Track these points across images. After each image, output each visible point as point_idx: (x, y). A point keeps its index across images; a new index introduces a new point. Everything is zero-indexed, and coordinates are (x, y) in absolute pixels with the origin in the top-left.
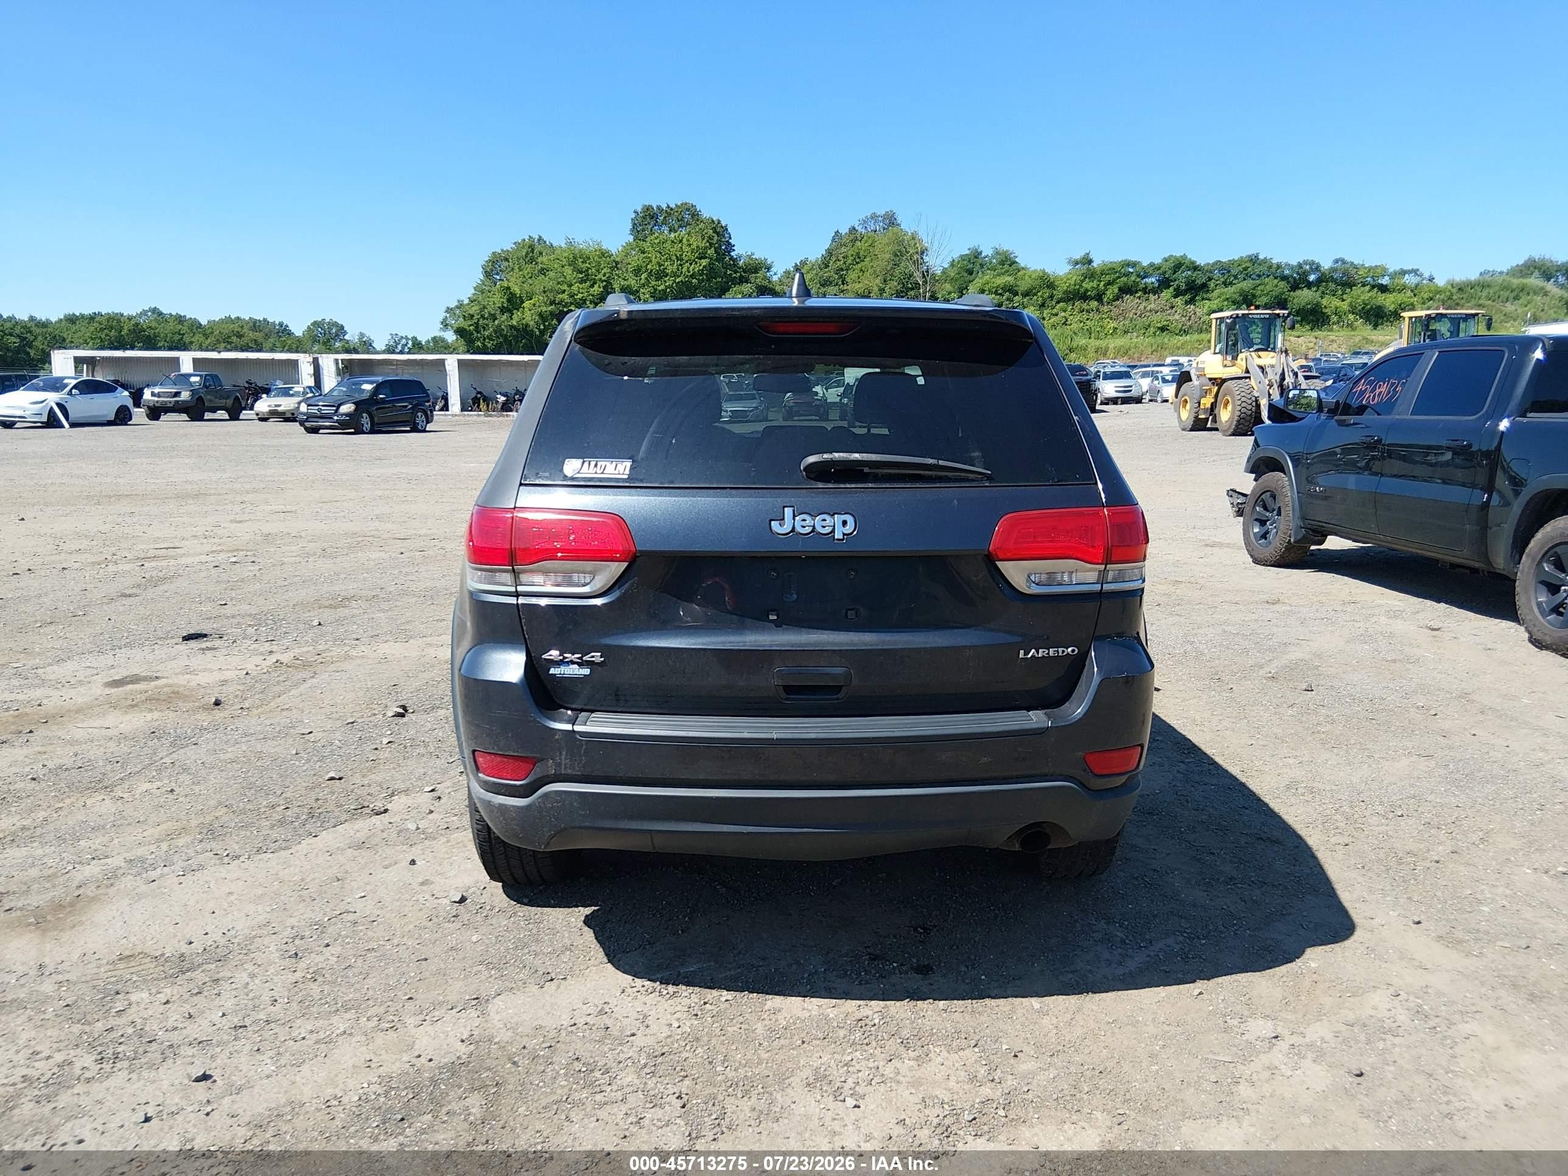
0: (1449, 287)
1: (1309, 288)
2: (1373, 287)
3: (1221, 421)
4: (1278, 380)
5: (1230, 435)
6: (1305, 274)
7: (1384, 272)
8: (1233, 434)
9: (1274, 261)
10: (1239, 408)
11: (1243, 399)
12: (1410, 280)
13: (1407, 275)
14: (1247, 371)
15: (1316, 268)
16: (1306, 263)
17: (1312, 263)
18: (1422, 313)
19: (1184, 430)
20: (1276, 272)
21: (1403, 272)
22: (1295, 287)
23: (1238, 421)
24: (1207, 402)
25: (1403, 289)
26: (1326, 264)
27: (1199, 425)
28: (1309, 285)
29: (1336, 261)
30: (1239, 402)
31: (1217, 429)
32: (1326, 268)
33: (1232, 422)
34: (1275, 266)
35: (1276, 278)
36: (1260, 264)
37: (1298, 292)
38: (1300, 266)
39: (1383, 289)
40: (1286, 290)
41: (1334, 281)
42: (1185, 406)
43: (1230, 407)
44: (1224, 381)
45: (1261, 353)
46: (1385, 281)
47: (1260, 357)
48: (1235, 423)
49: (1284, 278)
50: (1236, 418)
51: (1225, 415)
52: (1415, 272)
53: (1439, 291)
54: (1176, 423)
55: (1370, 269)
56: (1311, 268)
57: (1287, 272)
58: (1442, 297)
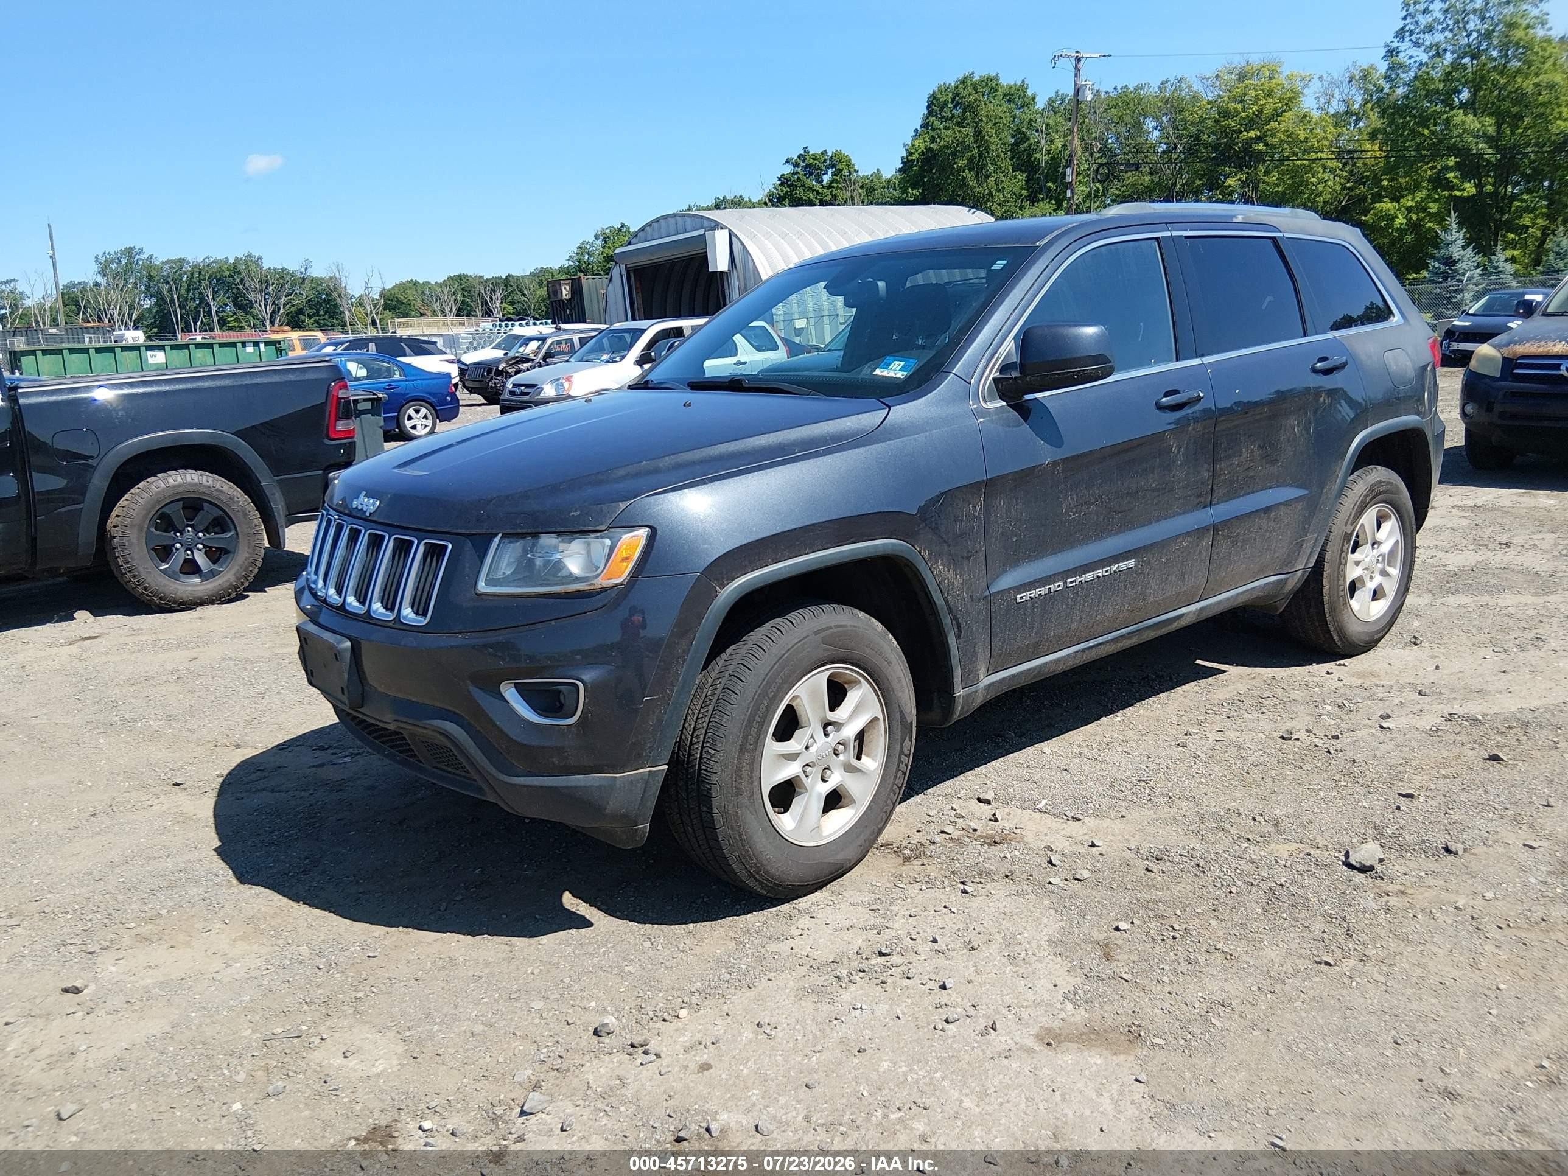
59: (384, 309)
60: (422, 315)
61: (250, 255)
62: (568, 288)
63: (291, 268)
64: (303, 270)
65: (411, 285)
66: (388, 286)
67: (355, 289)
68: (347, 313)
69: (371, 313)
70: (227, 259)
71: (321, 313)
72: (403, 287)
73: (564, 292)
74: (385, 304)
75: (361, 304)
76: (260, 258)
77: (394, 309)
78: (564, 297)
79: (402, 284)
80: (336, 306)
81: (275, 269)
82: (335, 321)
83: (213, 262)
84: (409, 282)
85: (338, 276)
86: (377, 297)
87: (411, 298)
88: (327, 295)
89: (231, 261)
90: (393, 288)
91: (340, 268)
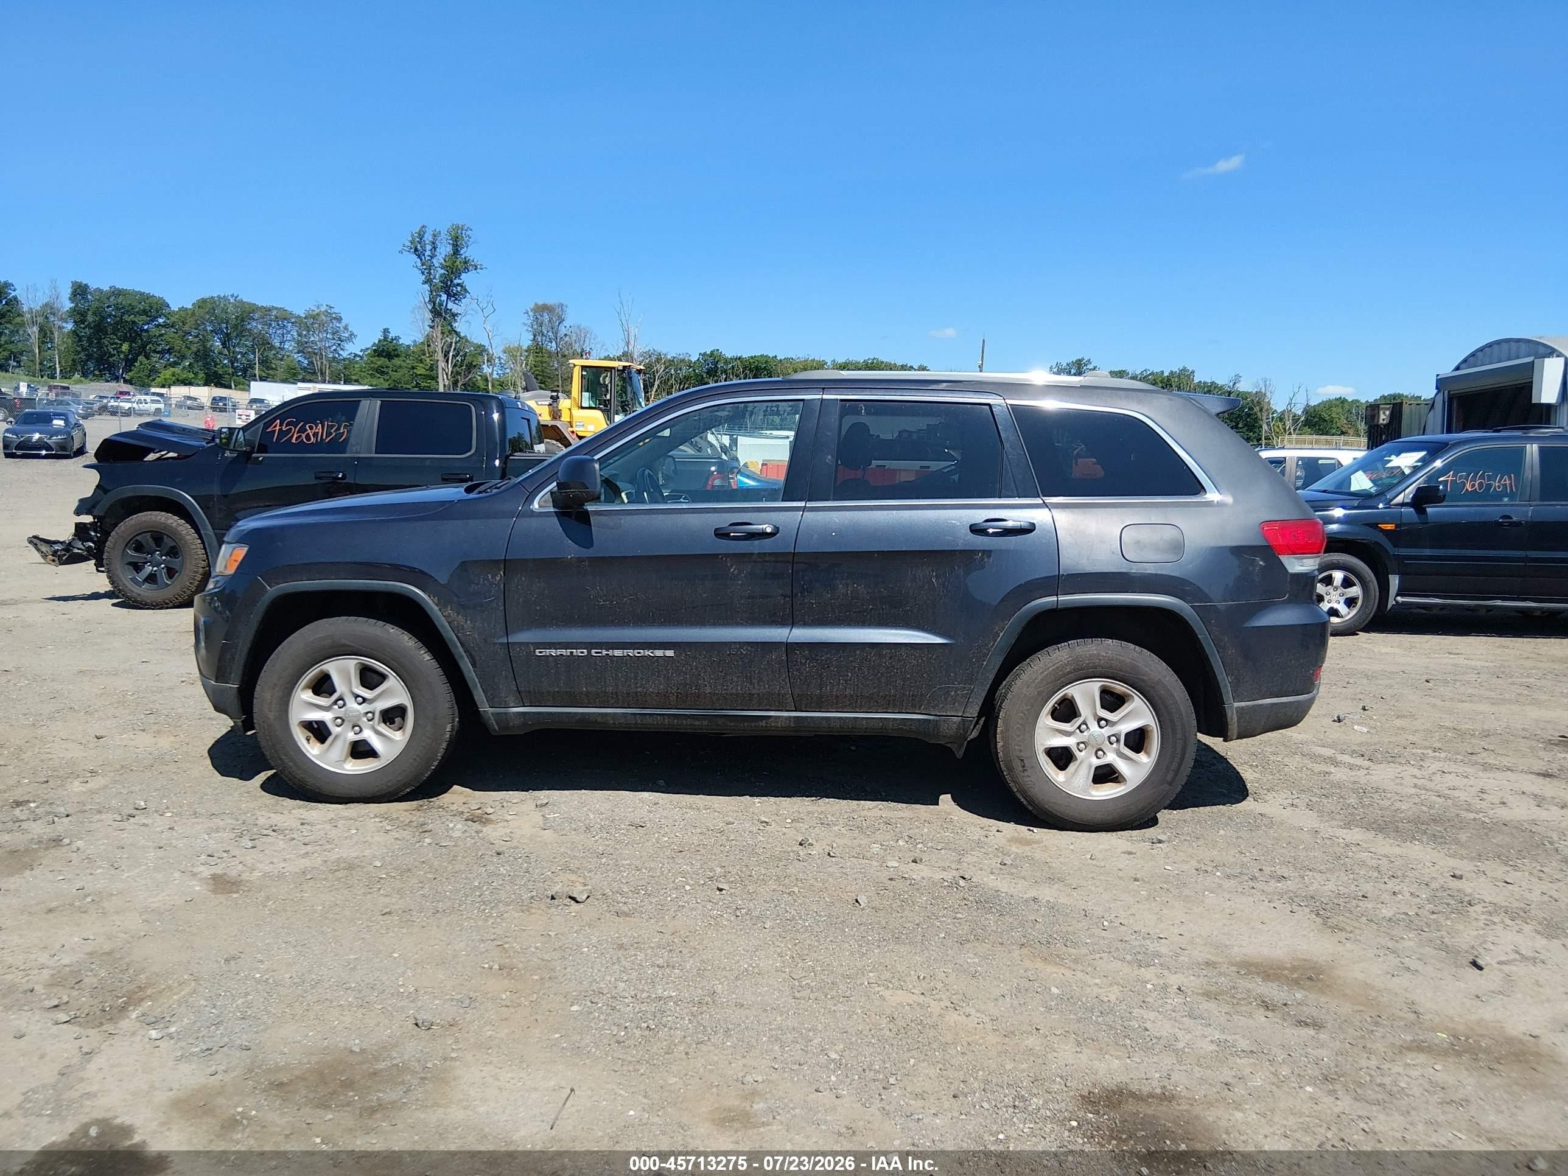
59: (1305, 426)
60: (1343, 433)
61: (1184, 369)
62: (1388, 413)
63: (1220, 383)
64: (1231, 384)
65: (1338, 403)
66: (1313, 403)
67: (1278, 404)
68: (1265, 427)
69: (1290, 429)
70: (1162, 372)
71: (1240, 425)
72: (1329, 405)
73: (1382, 416)
74: (1307, 420)
75: (1281, 419)
76: (1193, 372)
77: (1315, 426)
78: (1381, 421)
79: (1330, 401)
80: (1256, 420)
81: (1205, 383)
82: (1251, 434)
83: (1150, 375)
84: (1336, 399)
85: (1263, 391)
86: (1299, 412)
87: (1334, 415)
88: (1249, 409)
89: (1166, 374)
90: (1319, 405)
91: (1268, 383)
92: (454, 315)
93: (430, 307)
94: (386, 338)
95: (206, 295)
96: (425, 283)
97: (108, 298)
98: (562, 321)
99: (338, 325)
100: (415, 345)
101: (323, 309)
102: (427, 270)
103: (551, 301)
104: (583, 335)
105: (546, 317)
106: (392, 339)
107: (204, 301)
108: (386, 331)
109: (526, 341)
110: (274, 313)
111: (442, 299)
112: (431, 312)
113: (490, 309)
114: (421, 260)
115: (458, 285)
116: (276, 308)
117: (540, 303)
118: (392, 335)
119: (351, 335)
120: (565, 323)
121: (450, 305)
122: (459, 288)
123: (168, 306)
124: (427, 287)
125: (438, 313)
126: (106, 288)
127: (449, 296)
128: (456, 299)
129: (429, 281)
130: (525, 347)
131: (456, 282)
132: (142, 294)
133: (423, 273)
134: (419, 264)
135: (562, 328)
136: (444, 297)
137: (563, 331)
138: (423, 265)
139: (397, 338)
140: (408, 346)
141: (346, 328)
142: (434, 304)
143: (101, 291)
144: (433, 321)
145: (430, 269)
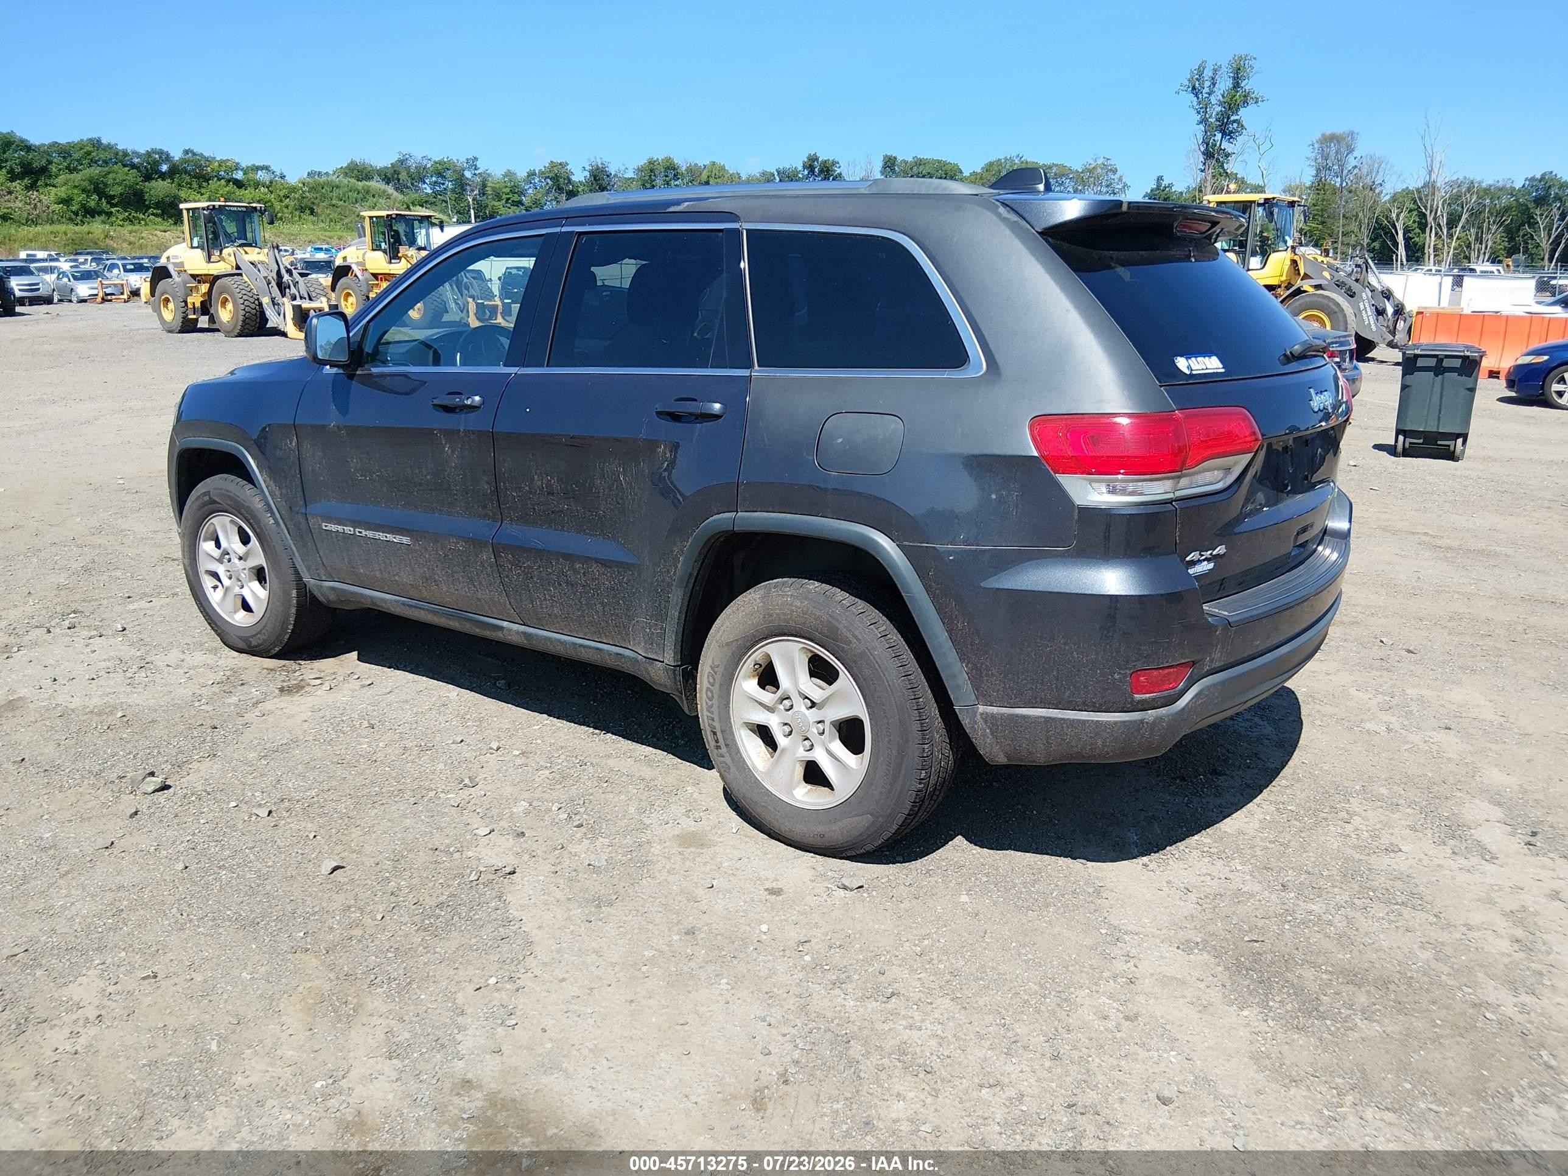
0: (301, 185)
1: (163, 180)
2: (229, 181)
3: (221, 322)
4: (275, 277)
5: (236, 336)
6: (157, 163)
7: (237, 167)
8: (240, 335)
9: (120, 147)
10: (243, 307)
11: (245, 297)
12: (261, 176)
13: (259, 172)
14: (238, 268)
15: (168, 158)
16: (154, 151)
17: (161, 152)
18: (384, 213)
19: (171, 332)
20: (122, 159)
21: (259, 168)
22: (148, 178)
23: (244, 321)
24: (196, 300)
25: (257, 185)
26: (177, 155)
27: (188, 327)
28: (163, 176)
29: (186, 152)
30: (242, 301)
31: (218, 330)
32: (177, 158)
33: (237, 322)
34: (121, 154)
35: (124, 166)
36: (104, 150)
37: (153, 183)
38: (148, 154)
39: (239, 184)
40: (139, 179)
41: (186, 172)
42: (166, 306)
43: (230, 306)
44: (217, 278)
45: (246, 249)
46: (239, 175)
47: (246, 253)
48: (240, 323)
49: (133, 166)
50: (241, 318)
51: (225, 315)
52: (266, 168)
53: (293, 189)
54: (157, 324)
55: (221, 163)
56: (160, 157)
57: (136, 160)
58: (297, 196)
92: (1227, 155)
93: (1202, 149)
94: (1159, 186)
95: (993, 159)
96: (1201, 122)
97: (911, 169)
98: (1351, 150)
99: (1113, 177)
100: (1188, 192)
101: (1100, 162)
102: (1204, 108)
103: (1339, 129)
104: (1376, 165)
105: (1333, 149)
106: (1165, 187)
107: (991, 164)
108: (1160, 179)
109: (1308, 178)
110: (1054, 169)
111: (1216, 139)
112: (1203, 153)
113: (1268, 145)
114: (1198, 98)
115: (1234, 121)
116: (1056, 165)
117: (1328, 133)
118: (1165, 183)
119: (1124, 187)
120: (1355, 154)
121: (1225, 145)
122: (1235, 125)
123: (961, 172)
124: (1202, 127)
125: (1211, 154)
126: (910, 159)
127: (1224, 134)
128: (1231, 138)
129: (1204, 121)
130: (1308, 184)
131: (1232, 118)
132: (939, 162)
133: (1198, 113)
134: (1195, 103)
135: (1351, 158)
136: (1219, 136)
137: (1351, 162)
138: (1199, 103)
139: (1170, 186)
140: (1181, 193)
141: (1120, 179)
142: (1207, 145)
143: (906, 162)
144: (1204, 164)
145: (1206, 108)
